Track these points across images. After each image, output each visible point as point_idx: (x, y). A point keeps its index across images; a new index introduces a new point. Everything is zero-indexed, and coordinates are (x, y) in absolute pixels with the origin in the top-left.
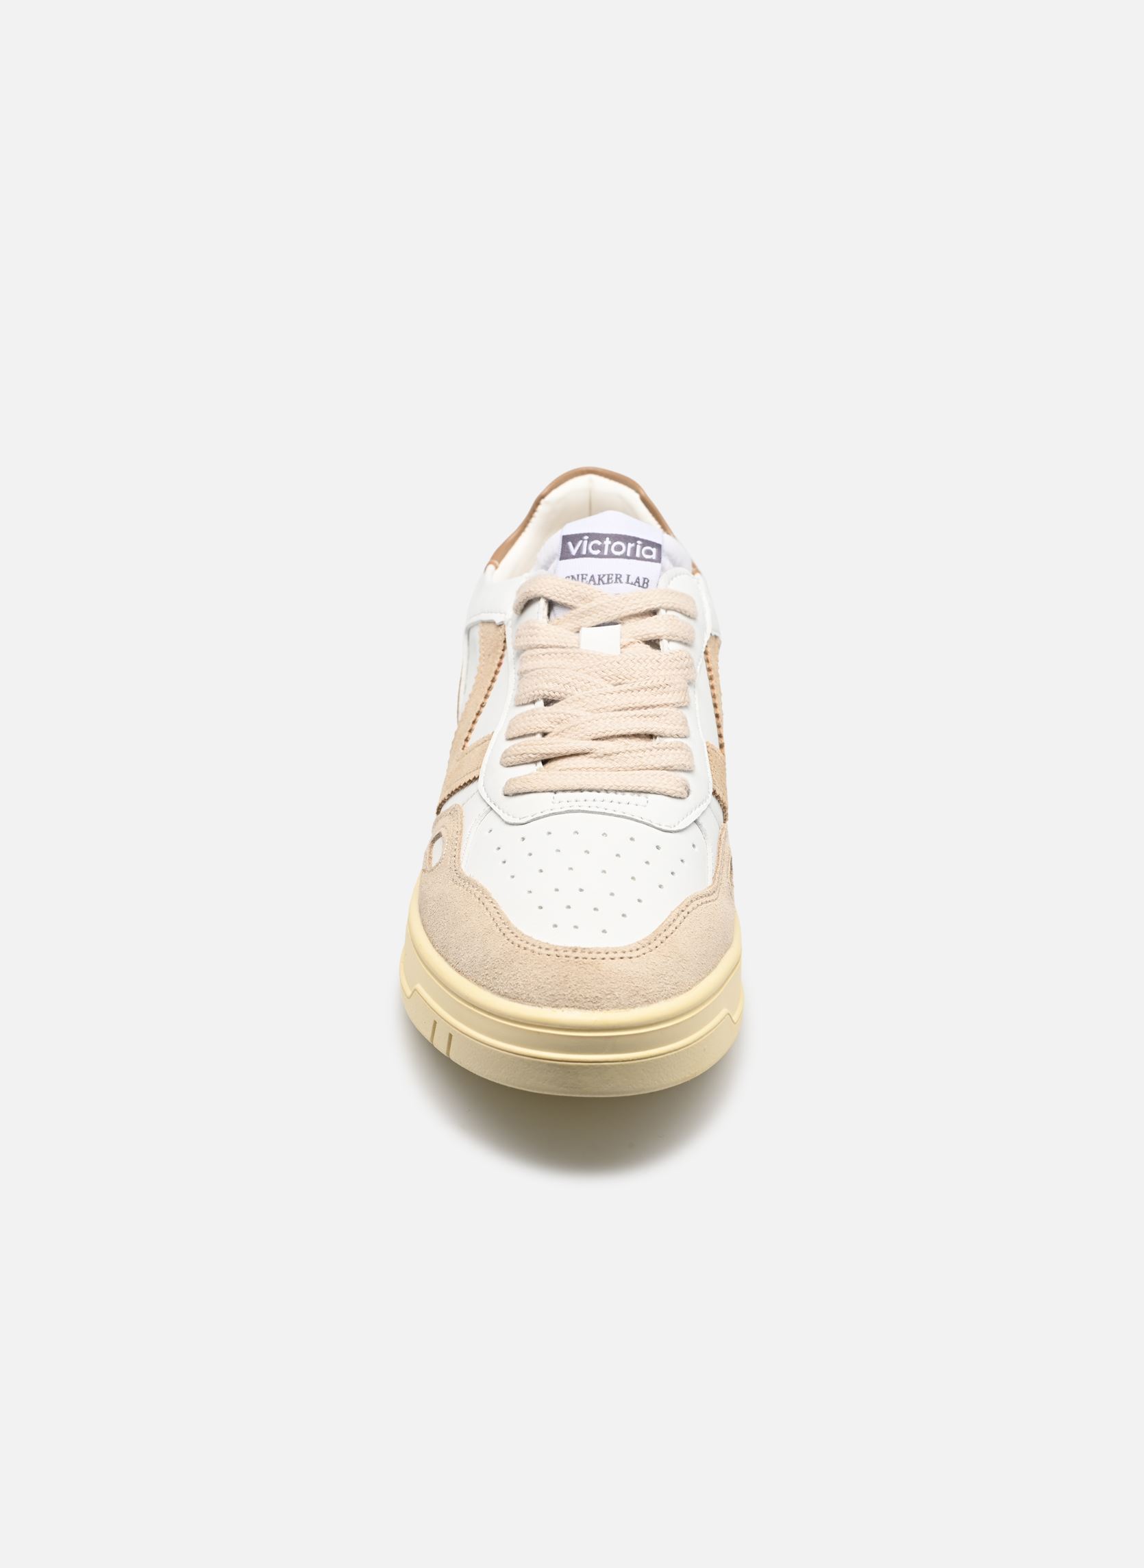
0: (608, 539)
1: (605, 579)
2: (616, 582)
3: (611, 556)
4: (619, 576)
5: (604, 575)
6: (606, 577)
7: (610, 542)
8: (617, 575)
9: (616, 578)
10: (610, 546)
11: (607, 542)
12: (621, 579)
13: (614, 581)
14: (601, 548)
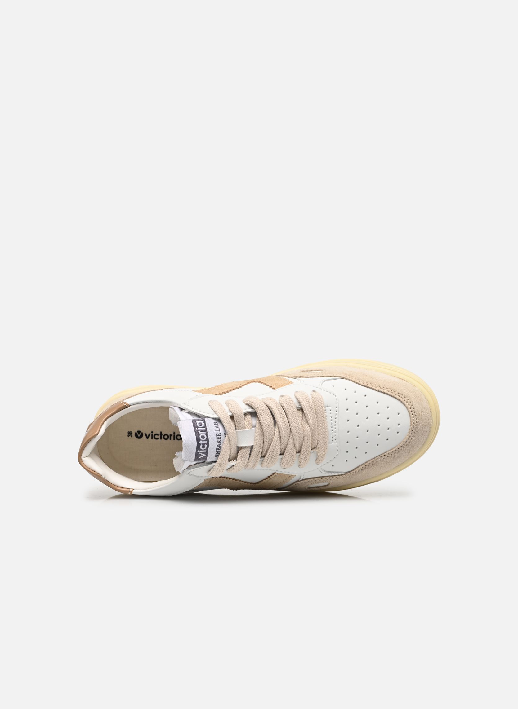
0: (199, 442)
1: (219, 440)
2: (220, 435)
3: (207, 440)
4: (217, 435)
5: (217, 441)
6: (218, 440)
7: (201, 441)
8: (217, 436)
9: (218, 436)
10: (202, 441)
11: (201, 442)
12: (218, 434)
13: (220, 436)
14: (204, 444)
